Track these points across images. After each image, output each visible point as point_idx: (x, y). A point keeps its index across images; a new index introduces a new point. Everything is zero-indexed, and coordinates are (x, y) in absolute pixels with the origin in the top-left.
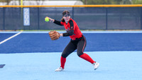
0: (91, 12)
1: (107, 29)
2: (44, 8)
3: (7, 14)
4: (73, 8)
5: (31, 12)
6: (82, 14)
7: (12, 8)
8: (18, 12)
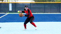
0: (38, 5)
1: (45, 12)
2: (18, 3)
3: (2, 6)
4: (30, 3)
5: (12, 5)
6: (34, 6)
7: (4, 3)
8: (7, 5)
